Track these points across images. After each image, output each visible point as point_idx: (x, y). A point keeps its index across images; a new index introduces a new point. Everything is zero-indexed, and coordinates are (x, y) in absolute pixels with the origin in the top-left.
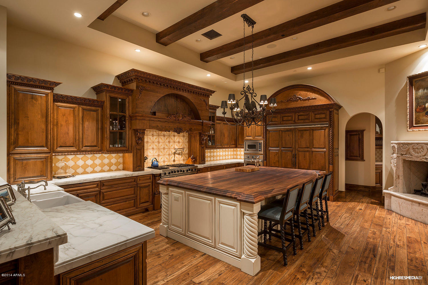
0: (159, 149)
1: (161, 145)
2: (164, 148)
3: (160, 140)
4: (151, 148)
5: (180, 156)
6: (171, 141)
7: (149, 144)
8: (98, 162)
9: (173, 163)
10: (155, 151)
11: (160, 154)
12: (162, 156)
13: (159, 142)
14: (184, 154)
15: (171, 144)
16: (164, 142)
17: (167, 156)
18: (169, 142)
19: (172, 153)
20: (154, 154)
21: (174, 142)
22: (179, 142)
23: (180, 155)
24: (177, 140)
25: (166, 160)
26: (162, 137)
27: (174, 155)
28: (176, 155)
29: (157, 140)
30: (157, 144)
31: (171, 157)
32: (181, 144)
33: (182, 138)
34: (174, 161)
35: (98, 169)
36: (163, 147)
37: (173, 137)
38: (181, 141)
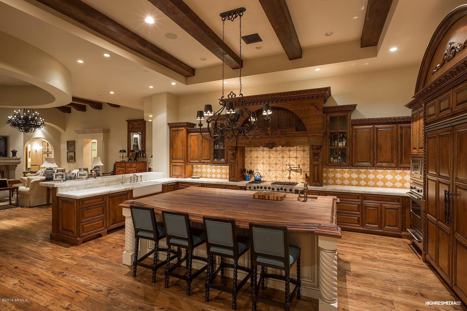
0: (270, 164)
1: (273, 161)
2: (276, 164)
3: (272, 155)
4: (261, 162)
5: (299, 174)
6: (286, 156)
7: (259, 159)
8: (219, 171)
9: (287, 180)
10: (265, 166)
11: (271, 169)
12: (273, 171)
13: (270, 157)
14: (304, 172)
15: (285, 159)
16: (276, 157)
17: (280, 172)
18: (283, 157)
19: (287, 169)
20: (265, 169)
21: (290, 157)
22: (296, 158)
23: (297, 172)
24: (295, 155)
25: (278, 175)
26: (274, 153)
27: (290, 171)
28: (292, 172)
29: (268, 155)
30: (267, 159)
31: (285, 173)
32: (299, 160)
33: (302, 153)
34: (289, 178)
35: (219, 176)
36: (274, 162)
37: (288, 152)
38: (298, 155)
